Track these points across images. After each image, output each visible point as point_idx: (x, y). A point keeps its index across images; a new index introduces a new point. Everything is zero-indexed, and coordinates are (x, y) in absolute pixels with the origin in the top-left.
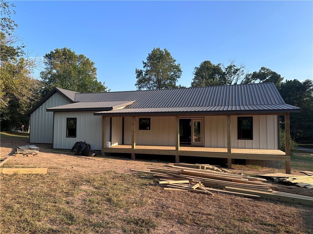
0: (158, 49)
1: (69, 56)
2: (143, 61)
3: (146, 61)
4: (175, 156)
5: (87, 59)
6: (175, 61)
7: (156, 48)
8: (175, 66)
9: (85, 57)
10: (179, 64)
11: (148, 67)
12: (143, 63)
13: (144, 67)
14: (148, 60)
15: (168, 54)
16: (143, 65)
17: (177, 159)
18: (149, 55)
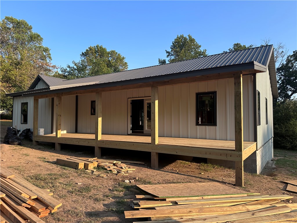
0: (182, 36)
1: (101, 52)
2: (166, 51)
3: (170, 50)
4: (94, 147)
5: (118, 55)
6: (200, 46)
7: (179, 36)
8: (200, 52)
9: (117, 53)
10: (206, 50)
11: (172, 56)
12: (166, 52)
13: (168, 56)
14: (171, 48)
15: (192, 40)
16: (167, 55)
17: (97, 151)
18: (173, 43)
